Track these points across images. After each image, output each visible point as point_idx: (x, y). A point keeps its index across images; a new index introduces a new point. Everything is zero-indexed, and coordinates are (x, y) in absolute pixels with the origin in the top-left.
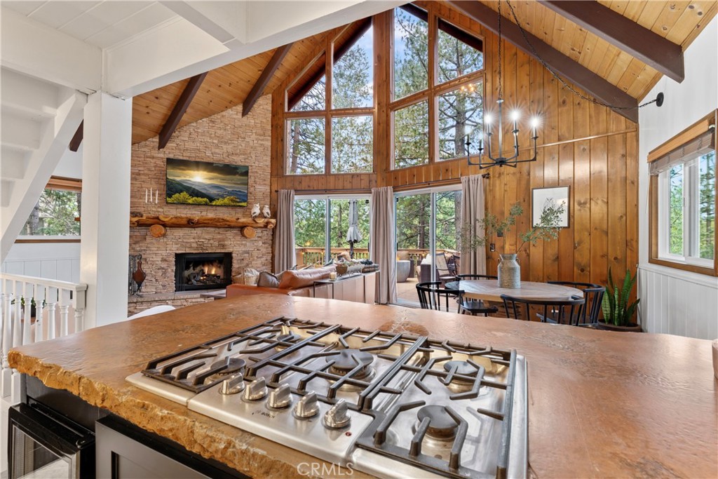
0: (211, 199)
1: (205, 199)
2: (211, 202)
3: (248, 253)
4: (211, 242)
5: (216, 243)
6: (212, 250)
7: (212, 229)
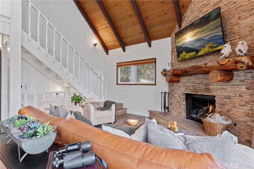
0: (197, 51)
1: (194, 53)
2: (197, 53)
3: (229, 98)
4: (201, 86)
5: (204, 87)
6: (201, 92)
7: (200, 76)
